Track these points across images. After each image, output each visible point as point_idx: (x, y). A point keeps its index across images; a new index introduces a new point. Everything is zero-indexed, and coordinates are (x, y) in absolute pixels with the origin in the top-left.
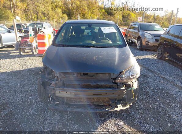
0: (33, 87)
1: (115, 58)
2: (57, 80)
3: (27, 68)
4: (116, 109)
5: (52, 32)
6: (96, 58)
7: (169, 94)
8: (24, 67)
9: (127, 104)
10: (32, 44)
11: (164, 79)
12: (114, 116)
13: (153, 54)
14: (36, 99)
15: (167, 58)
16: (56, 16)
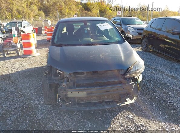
0: (31, 90)
1: (121, 54)
2: (68, 81)
3: (16, 71)
4: (126, 103)
5: (32, 31)
6: (102, 55)
7: (163, 83)
8: (13, 70)
9: (133, 97)
10: (16, 45)
11: (155, 70)
12: (122, 110)
13: (137, 47)
14: (39, 103)
15: (151, 50)
16: (32, 14)
